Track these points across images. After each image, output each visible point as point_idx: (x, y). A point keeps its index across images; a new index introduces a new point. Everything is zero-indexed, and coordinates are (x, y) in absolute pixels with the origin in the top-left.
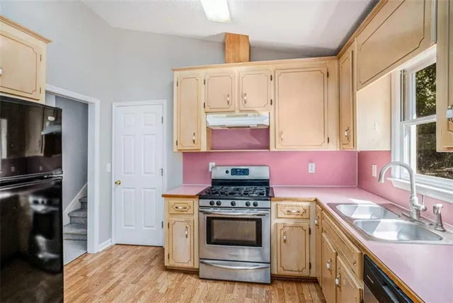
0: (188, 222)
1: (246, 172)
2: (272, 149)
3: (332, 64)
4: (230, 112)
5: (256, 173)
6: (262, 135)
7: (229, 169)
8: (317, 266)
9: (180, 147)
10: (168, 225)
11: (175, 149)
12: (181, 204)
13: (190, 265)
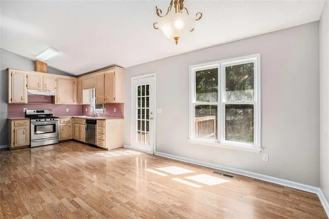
0: (25, 129)
1: (43, 112)
2: (56, 103)
3: (75, 79)
4: (39, 90)
5: (47, 112)
6: (52, 99)
7: (35, 111)
8: (72, 135)
9: (13, 101)
10: (14, 131)
11: (10, 102)
12: (21, 122)
13: (26, 144)
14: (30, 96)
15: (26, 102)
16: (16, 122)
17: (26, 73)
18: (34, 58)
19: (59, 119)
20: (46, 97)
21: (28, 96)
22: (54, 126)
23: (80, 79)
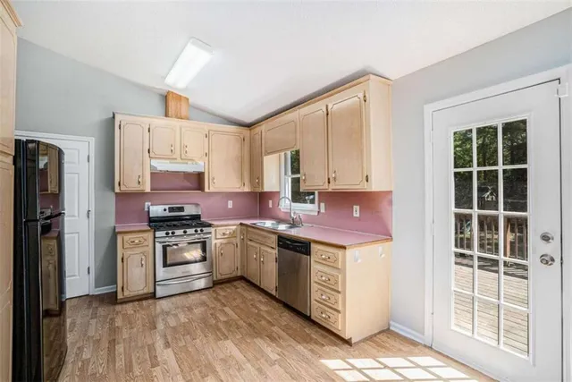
0: (143, 253)
1: (181, 209)
2: (206, 190)
3: (246, 132)
4: (173, 160)
5: (189, 210)
6: (198, 180)
7: (167, 207)
8: (243, 266)
9: (123, 188)
10: (123, 259)
11: (117, 190)
12: (136, 238)
13: (145, 291)
14: (155, 175)
15: (148, 189)
16: (127, 237)
17: (146, 121)
18: (164, 88)
19: (212, 230)
20: (187, 175)
21: (153, 174)
22: (204, 245)
23: (257, 130)
